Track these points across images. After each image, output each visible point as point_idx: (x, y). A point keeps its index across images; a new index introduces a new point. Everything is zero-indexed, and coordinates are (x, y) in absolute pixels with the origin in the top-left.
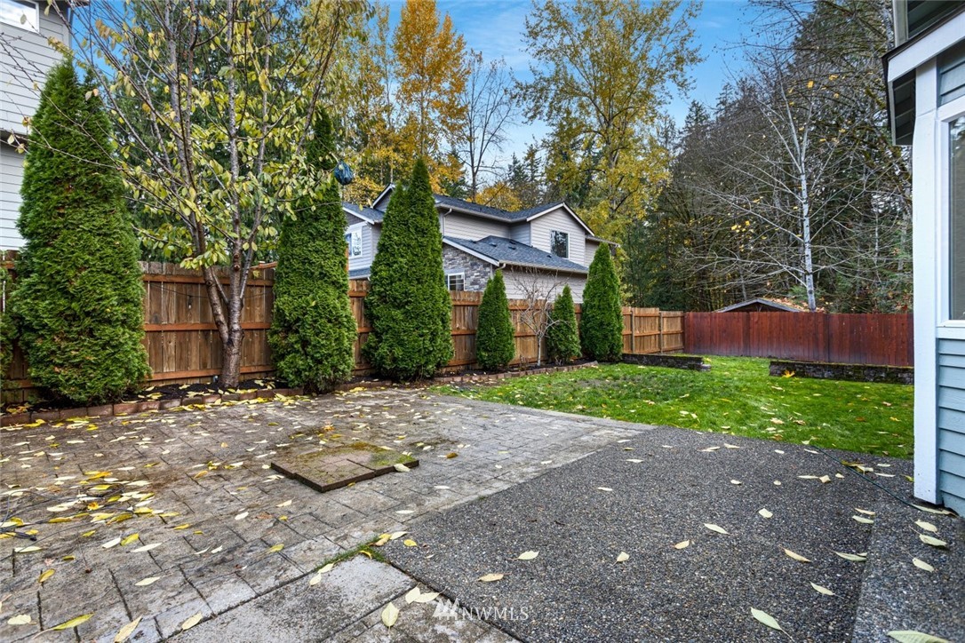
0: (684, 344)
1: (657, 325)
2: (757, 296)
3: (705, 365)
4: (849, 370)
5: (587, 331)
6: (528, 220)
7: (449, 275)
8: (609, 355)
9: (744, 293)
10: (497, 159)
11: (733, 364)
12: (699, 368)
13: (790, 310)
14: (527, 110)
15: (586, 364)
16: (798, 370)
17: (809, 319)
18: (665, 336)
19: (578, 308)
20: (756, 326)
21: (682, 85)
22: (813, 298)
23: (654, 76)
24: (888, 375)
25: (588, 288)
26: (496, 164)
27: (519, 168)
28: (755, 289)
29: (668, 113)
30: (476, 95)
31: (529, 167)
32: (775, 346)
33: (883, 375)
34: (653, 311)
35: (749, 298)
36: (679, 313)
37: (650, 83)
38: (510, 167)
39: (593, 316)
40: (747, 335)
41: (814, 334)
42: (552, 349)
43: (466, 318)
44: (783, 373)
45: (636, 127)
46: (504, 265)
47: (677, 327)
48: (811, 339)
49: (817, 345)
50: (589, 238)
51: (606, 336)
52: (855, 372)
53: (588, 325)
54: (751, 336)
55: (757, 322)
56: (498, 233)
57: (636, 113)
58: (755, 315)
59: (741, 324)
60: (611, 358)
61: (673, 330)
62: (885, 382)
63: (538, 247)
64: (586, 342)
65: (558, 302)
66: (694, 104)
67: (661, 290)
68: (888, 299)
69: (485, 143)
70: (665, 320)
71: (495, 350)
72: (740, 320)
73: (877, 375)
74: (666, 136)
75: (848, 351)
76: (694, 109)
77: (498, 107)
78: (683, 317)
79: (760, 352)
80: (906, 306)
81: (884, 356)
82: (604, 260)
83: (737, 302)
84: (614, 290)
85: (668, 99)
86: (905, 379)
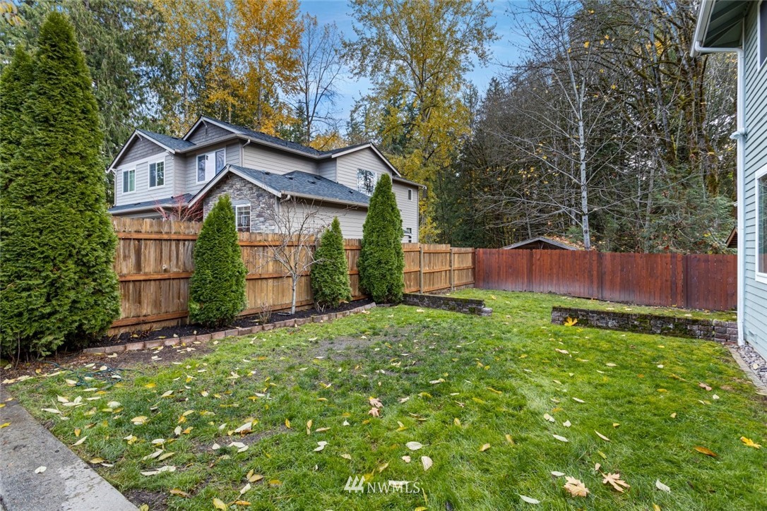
0: (474, 279)
1: (448, 261)
2: (539, 234)
3: (486, 309)
4: (635, 320)
5: (364, 269)
6: (333, 156)
7: (237, 206)
8: (387, 296)
9: (529, 231)
10: (330, 111)
11: (516, 303)
12: (480, 312)
13: (567, 248)
14: (353, 67)
15: (356, 310)
16: (581, 317)
17: (585, 257)
18: (456, 272)
19: (357, 244)
20: (538, 263)
21: (482, 56)
22: (588, 237)
23: (460, 46)
24: (676, 326)
25: (368, 222)
26: (329, 115)
27: (356, 124)
28: (538, 227)
29: (472, 83)
30: (311, 54)
31: (364, 124)
32: (554, 282)
33: (671, 326)
34: (444, 247)
35: (534, 236)
36: (470, 249)
37: (457, 52)
38: (348, 123)
39: (371, 254)
40: (530, 272)
41: (589, 272)
42: (317, 291)
43: (181, 257)
44: (565, 320)
45: (445, 89)
46: (289, 197)
47: (468, 262)
48: (586, 276)
49: (592, 282)
50: (396, 178)
51: (384, 276)
52: (641, 322)
53: (366, 263)
54: (534, 273)
55: (539, 259)
56: (307, 169)
57: (445, 77)
58: (538, 253)
59: (525, 261)
60: (390, 299)
61: (464, 265)
62: (674, 335)
63: (344, 184)
64: (364, 282)
65: (325, 238)
66: (494, 80)
67: (465, 227)
68: (650, 239)
69: (319, 96)
70: (456, 256)
71: (211, 300)
72: (525, 257)
73: (664, 326)
74: (470, 102)
75: (618, 287)
76: (494, 84)
77: (330, 66)
78: (474, 253)
79: (542, 288)
80: (668, 246)
81: (650, 292)
82: (385, 192)
83: (523, 240)
84: (394, 225)
85: (471, 67)
86: (694, 332)
